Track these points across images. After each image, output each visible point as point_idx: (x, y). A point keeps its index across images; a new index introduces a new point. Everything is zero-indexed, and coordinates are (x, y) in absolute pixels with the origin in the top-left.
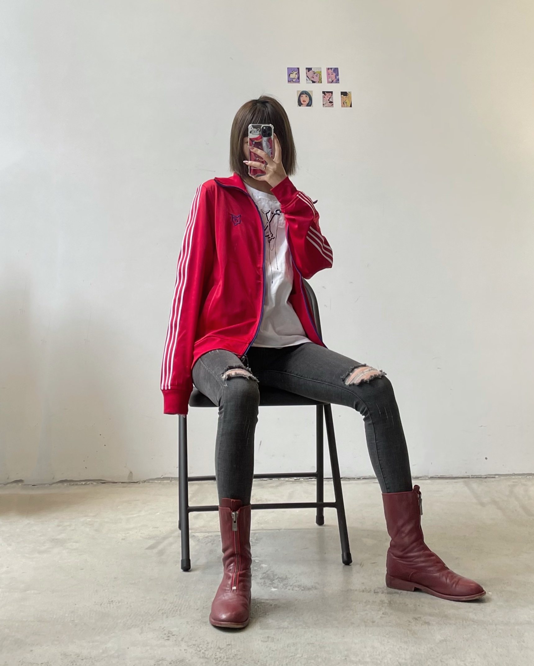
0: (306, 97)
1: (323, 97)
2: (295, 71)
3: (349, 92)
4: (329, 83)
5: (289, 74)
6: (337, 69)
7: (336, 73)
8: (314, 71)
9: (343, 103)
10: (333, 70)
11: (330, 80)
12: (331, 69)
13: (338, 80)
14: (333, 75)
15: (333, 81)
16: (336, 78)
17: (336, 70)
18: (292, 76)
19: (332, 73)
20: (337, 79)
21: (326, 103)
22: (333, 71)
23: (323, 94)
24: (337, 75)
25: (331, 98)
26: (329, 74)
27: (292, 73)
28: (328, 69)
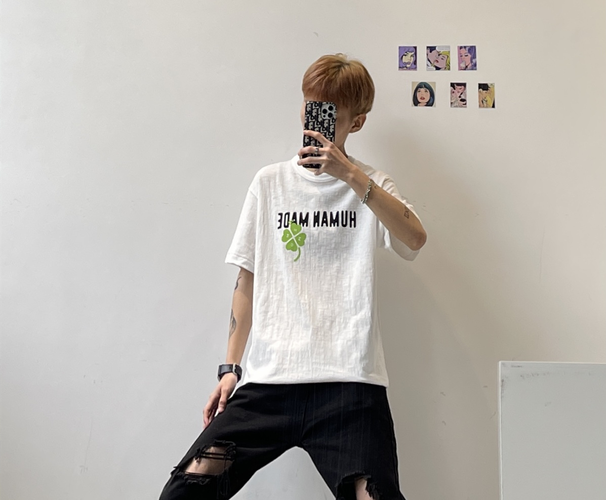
0: (426, 91)
1: (451, 91)
2: (410, 52)
3: (492, 85)
4: (461, 69)
5: (401, 56)
6: (475, 47)
7: (472, 54)
8: (438, 50)
9: (483, 102)
10: (467, 49)
11: (463, 65)
12: (465, 47)
13: (475, 65)
14: (467, 57)
15: (467, 67)
16: (472, 62)
17: (472, 50)
18: (405, 59)
19: (466, 54)
20: (473, 64)
21: (455, 102)
22: (467, 52)
23: (452, 88)
24: (474, 57)
25: (463, 94)
26: (462, 56)
27: (406, 54)
28: (461, 48)
